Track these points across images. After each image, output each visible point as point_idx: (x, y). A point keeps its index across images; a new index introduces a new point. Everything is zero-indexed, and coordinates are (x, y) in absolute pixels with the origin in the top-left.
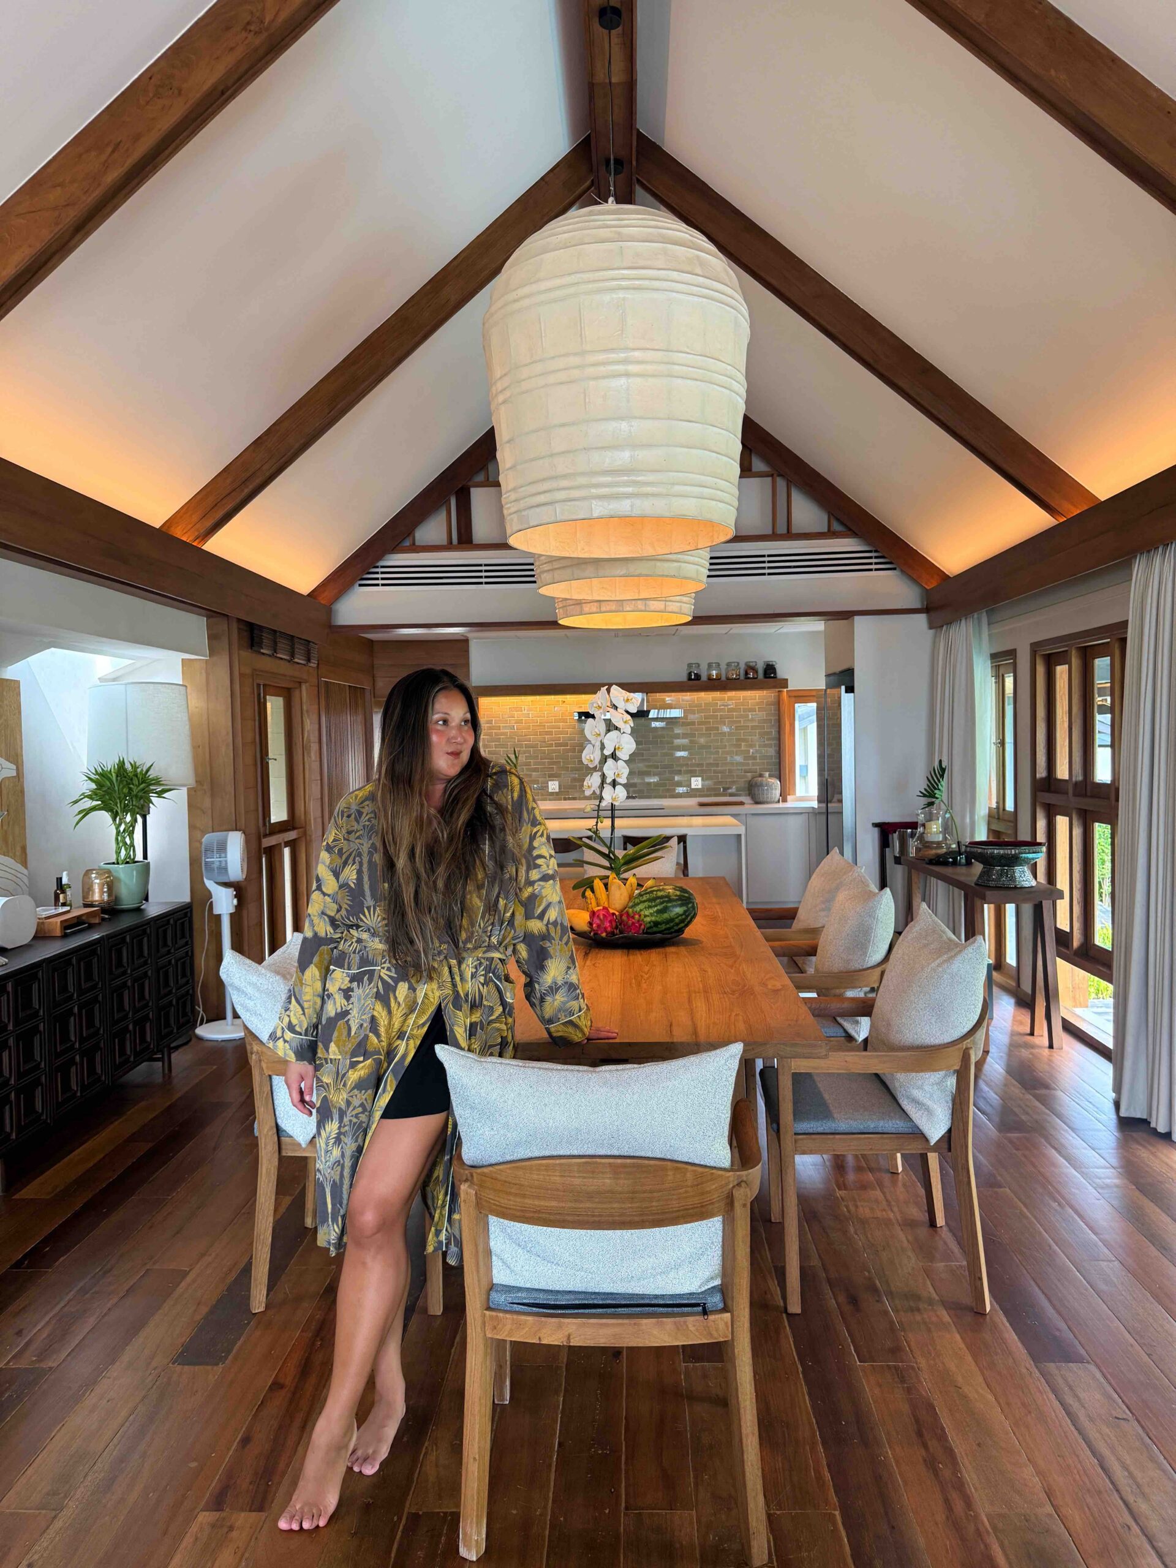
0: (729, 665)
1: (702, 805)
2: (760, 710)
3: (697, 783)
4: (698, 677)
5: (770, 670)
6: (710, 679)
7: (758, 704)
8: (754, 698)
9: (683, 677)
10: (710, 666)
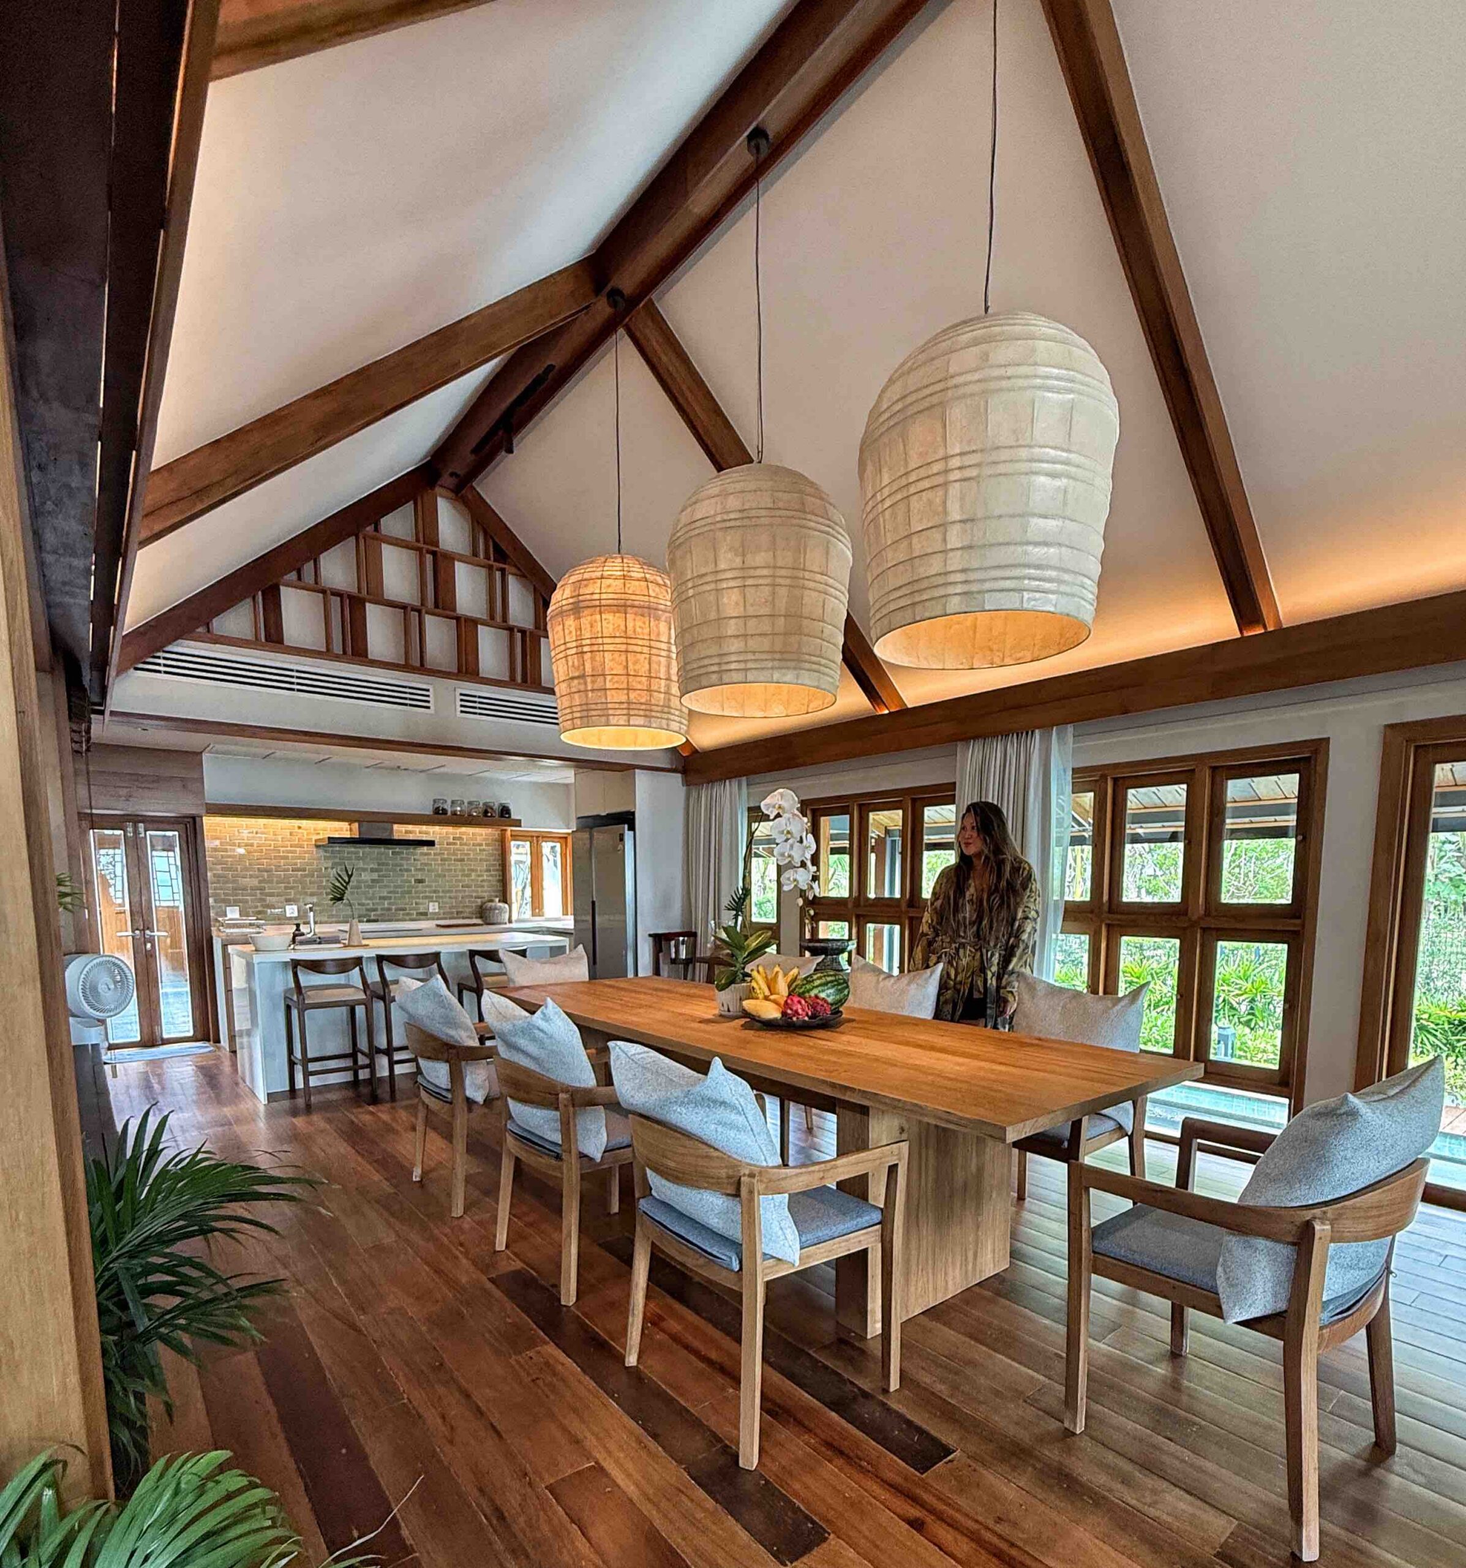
0: (470, 803)
1: (438, 926)
2: (487, 845)
3: (433, 907)
4: (445, 812)
5: (505, 811)
6: (454, 813)
7: (485, 840)
8: (480, 835)
9: (429, 811)
10: (453, 802)
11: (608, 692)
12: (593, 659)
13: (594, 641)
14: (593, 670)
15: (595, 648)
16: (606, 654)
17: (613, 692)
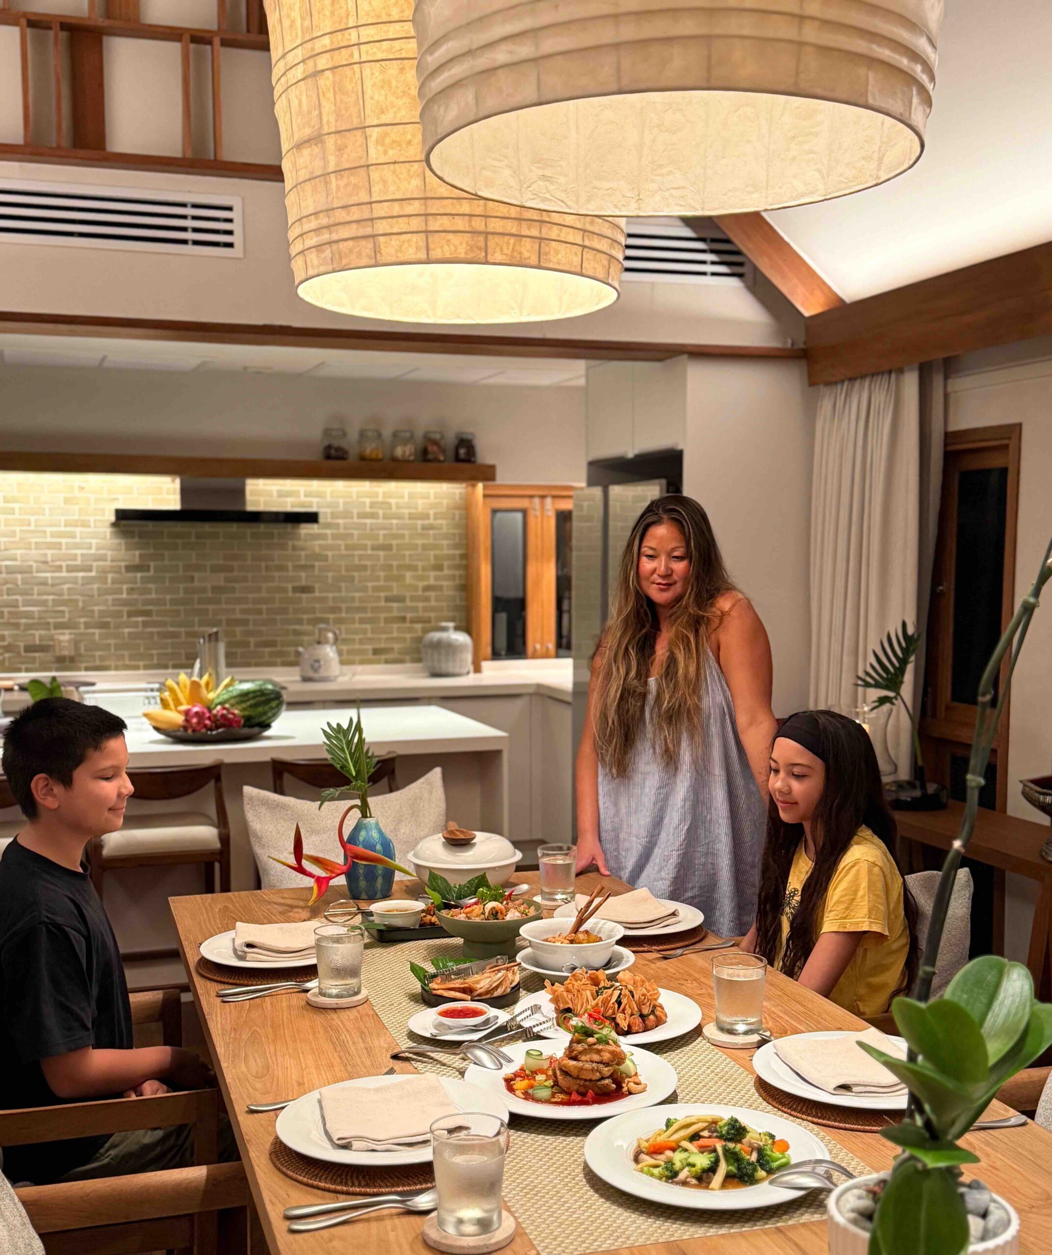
2: (437, 516)
5: (464, 448)
7: (433, 506)
8: (426, 497)
11: (375, 174)
12: (338, 88)
13: (340, 39)
14: (339, 116)
15: (342, 57)
16: (367, 71)
17: (387, 171)
